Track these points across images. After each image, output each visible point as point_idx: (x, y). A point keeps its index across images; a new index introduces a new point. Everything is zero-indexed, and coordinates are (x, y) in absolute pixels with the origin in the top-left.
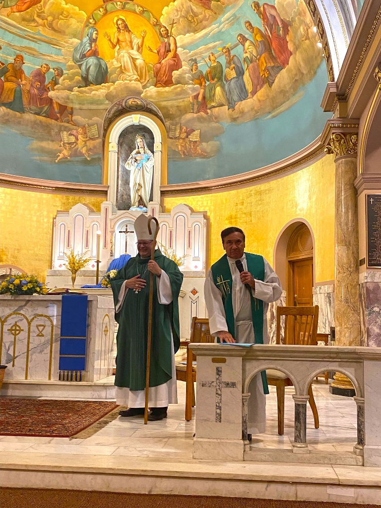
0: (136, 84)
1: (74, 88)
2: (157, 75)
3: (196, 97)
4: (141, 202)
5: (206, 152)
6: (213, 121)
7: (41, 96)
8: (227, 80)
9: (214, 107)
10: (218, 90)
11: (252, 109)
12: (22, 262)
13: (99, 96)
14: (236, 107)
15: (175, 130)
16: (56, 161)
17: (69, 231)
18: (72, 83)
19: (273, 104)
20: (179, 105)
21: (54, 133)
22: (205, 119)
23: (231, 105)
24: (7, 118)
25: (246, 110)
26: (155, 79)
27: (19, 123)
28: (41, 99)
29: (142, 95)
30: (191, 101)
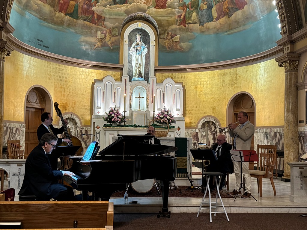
0: (144, 6)
1: (107, 6)
2: (157, 2)
3: (180, 16)
4: (140, 75)
5: (182, 48)
6: (189, 31)
7: (88, 10)
8: (200, 9)
9: (190, 23)
10: (194, 14)
11: (215, 28)
12: (77, 110)
13: (121, 11)
14: (205, 25)
15: (164, 34)
16: (94, 49)
17: (103, 92)
18: (107, 2)
19: (230, 27)
20: (168, 20)
21: (93, 32)
22: (183, 30)
23: (201, 23)
24: (69, 22)
25: (211, 28)
26: (156, 4)
27: (75, 26)
28: (88, 11)
29: (147, 12)
30: (176, 18)
